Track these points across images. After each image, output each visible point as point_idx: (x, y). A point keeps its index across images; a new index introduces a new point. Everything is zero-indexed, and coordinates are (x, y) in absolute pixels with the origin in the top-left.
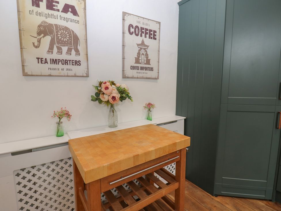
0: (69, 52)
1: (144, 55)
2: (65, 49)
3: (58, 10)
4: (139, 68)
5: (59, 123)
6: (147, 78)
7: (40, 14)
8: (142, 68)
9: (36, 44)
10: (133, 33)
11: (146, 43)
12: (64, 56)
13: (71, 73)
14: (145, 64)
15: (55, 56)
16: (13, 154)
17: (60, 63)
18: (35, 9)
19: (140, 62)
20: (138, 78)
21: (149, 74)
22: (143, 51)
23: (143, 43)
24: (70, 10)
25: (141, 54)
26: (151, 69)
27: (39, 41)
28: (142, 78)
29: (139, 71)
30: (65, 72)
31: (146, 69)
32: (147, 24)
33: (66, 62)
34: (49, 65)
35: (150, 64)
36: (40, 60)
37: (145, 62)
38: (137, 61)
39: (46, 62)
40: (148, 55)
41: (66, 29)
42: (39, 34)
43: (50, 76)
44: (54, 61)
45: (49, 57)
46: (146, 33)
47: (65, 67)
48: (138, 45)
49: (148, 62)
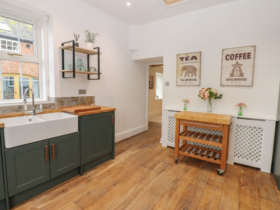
0: (192, 75)
1: (238, 71)
2: (190, 75)
3: (189, 60)
4: (233, 79)
5: (185, 105)
6: (240, 86)
7: (183, 63)
8: (236, 80)
9: (181, 74)
10: (229, 59)
11: (239, 63)
12: (190, 78)
13: (192, 84)
14: (239, 76)
15: (187, 78)
16: (169, 111)
17: (188, 81)
18: (182, 62)
19: (234, 75)
20: (232, 86)
21: (242, 83)
22: (237, 68)
23: (237, 63)
24: (194, 58)
25: (235, 71)
26: (245, 80)
27: (182, 73)
28: (236, 86)
29: (234, 81)
30: (190, 84)
31: (240, 80)
32: (241, 51)
33: (190, 80)
34: (185, 82)
35: (244, 76)
36: (182, 80)
37: (239, 75)
38: (232, 75)
39: (183, 81)
40: (241, 70)
41: (192, 66)
42: (182, 70)
43: (184, 86)
44: (186, 80)
45: (184, 78)
46: (240, 56)
47: (190, 82)
48: (233, 65)
49: (242, 75)
